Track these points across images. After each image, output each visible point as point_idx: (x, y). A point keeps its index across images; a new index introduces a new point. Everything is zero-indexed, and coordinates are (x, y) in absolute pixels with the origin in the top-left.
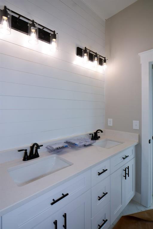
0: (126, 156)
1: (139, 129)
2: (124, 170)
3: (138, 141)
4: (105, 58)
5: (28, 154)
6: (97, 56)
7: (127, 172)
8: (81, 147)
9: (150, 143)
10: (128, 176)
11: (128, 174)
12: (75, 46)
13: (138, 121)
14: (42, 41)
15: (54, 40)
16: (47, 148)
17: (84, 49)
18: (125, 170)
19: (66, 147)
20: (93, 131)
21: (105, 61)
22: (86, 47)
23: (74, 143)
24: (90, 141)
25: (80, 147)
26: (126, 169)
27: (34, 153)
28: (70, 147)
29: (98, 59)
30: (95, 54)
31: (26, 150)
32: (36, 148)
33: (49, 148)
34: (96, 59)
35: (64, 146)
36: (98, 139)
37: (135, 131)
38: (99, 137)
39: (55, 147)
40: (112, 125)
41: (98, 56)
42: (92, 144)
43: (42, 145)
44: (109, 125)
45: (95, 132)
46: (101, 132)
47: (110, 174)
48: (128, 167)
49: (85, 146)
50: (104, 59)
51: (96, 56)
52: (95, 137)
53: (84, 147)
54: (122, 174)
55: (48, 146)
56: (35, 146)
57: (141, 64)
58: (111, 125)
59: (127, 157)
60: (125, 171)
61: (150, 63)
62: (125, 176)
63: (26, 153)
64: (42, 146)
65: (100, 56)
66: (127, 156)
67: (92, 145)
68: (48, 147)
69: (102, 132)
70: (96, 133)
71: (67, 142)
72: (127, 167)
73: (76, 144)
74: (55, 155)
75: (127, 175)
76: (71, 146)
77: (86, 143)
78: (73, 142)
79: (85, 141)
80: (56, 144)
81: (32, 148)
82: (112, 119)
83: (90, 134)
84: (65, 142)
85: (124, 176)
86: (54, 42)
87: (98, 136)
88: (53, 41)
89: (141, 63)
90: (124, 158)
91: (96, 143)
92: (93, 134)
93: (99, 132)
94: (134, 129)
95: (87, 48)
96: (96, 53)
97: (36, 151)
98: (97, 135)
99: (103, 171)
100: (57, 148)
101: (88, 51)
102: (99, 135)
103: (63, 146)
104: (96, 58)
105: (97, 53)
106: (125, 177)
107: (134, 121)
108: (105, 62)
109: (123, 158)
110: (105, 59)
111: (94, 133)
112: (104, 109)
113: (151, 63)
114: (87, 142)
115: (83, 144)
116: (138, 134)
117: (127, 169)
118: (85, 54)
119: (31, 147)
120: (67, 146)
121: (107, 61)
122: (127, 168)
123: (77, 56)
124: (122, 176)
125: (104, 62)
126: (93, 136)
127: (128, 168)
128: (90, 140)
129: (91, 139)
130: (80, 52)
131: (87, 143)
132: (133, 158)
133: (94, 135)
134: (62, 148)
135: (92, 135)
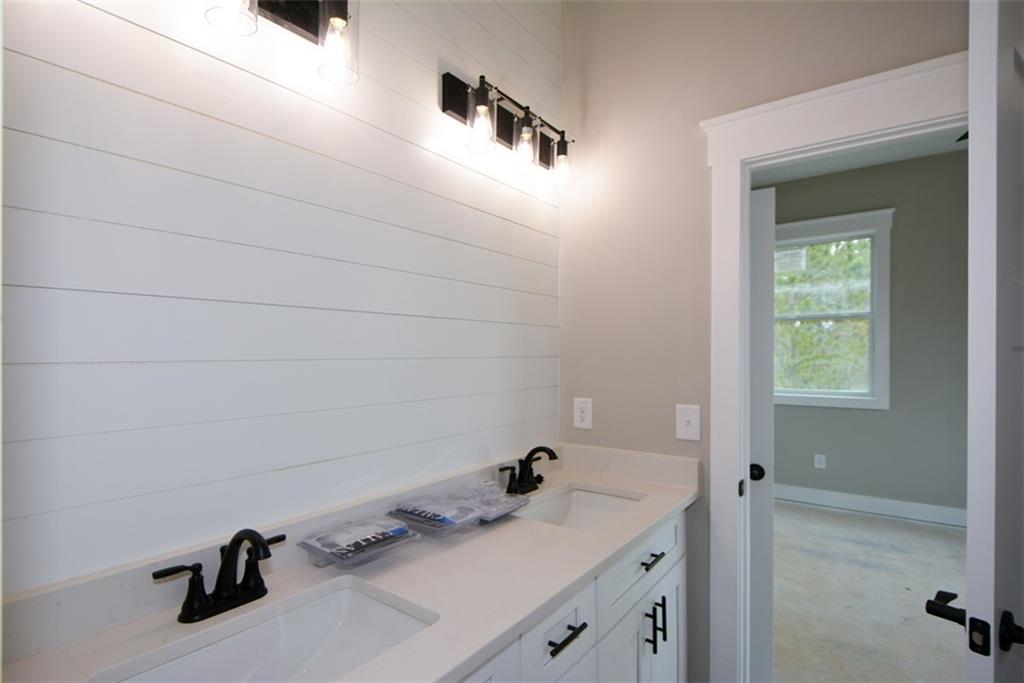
0: (653, 555)
1: (698, 438)
2: (647, 615)
3: (694, 489)
4: (562, 134)
5: (209, 588)
6: (531, 120)
7: (660, 624)
8: (469, 530)
9: (741, 493)
10: (665, 639)
11: (664, 630)
12: (436, 69)
13: (698, 407)
14: (275, 22)
15: (337, 22)
16: (305, 545)
17: (476, 84)
18: (651, 613)
19: (399, 535)
20: (513, 456)
21: (563, 148)
22: (482, 77)
23: (435, 515)
24: (504, 502)
25: (463, 530)
26: (655, 610)
27: (240, 579)
28: (419, 535)
29: (534, 137)
30: (521, 114)
31: (196, 569)
32: (249, 552)
33: (318, 545)
34: (526, 134)
35: (390, 531)
36: (537, 488)
37: (685, 447)
38: (540, 479)
39: (344, 540)
40: (590, 427)
41: (534, 123)
42: (513, 514)
43: (280, 533)
44: (577, 423)
45: (523, 456)
46: (551, 459)
47: (597, 642)
48: (664, 599)
49: (483, 522)
50: (556, 138)
51: (528, 120)
52: (522, 479)
53: (480, 530)
54: (641, 634)
55: (310, 537)
56: (246, 544)
57: (711, 168)
58: (587, 424)
59: (658, 557)
60: (651, 620)
61: (744, 163)
62: (651, 638)
63: (196, 583)
64: (281, 538)
65: (544, 123)
66: (658, 553)
67: (515, 517)
68: (313, 542)
69: (552, 455)
70: (526, 464)
71: (400, 513)
72: (660, 602)
73: (443, 520)
74: (346, 579)
75: (660, 634)
76: (419, 530)
77: (485, 508)
78: (431, 509)
79: (483, 503)
80: (349, 523)
81: (229, 553)
82: (590, 400)
83: (501, 470)
84: (391, 514)
85: (648, 640)
86: (338, 33)
87: (535, 475)
88: (333, 30)
89: (709, 164)
90: (648, 567)
91: (527, 506)
92: (513, 469)
93: (539, 458)
94: (680, 440)
95: (487, 79)
96: (528, 108)
97: (252, 569)
98: (531, 470)
99: (571, 632)
100: (357, 545)
101: (493, 95)
102: (537, 468)
103: (383, 534)
104: (525, 129)
105: (531, 109)
106: (651, 646)
107: (678, 406)
108: (565, 153)
109: (643, 564)
110: (563, 137)
111: (521, 461)
112: (557, 357)
113: (747, 167)
114: (488, 503)
115: (477, 514)
116: (696, 461)
117: (659, 610)
118: (482, 109)
119: (223, 550)
120: (406, 532)
121: (570, 146)
122: (657, 604)
123: (444, 115)
124: (642, 642)
125: (559, 154)
126: (512, 476)
127: (663, 605)
128: (502, 495)
129: (505, 490)
130: (457, 97)
131: (493, 512)
132: (677, 563)
133: (517, 471)
134: (378, 541)
135: (509, 472)
